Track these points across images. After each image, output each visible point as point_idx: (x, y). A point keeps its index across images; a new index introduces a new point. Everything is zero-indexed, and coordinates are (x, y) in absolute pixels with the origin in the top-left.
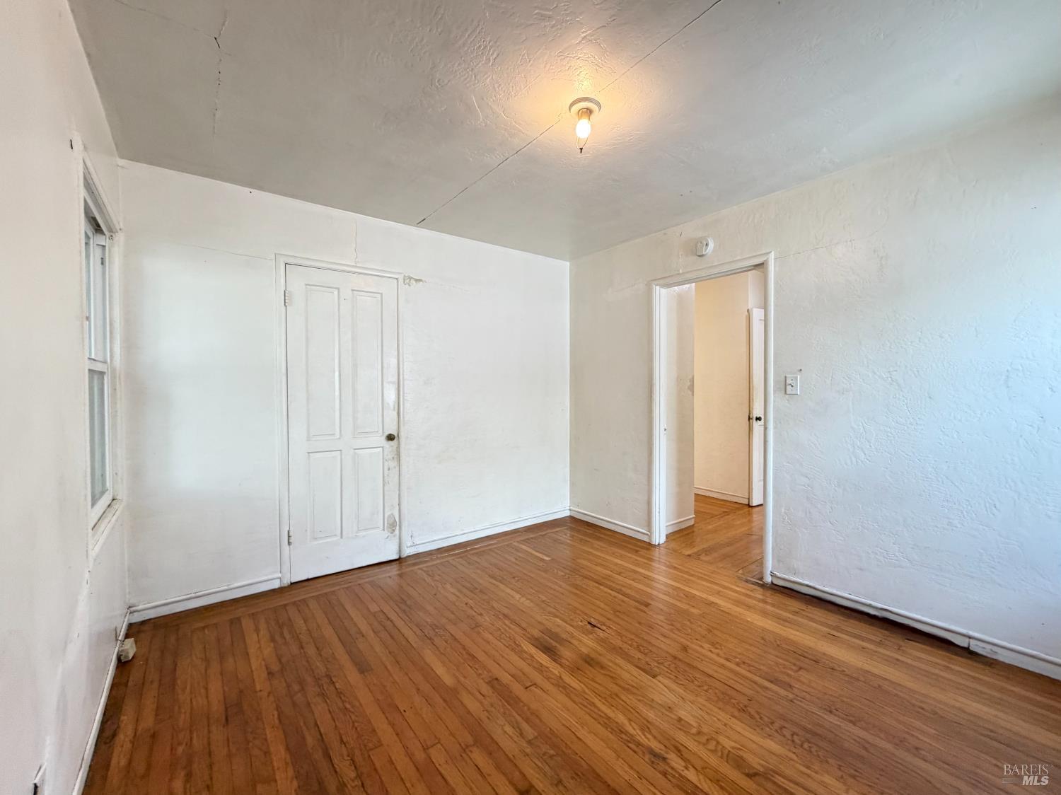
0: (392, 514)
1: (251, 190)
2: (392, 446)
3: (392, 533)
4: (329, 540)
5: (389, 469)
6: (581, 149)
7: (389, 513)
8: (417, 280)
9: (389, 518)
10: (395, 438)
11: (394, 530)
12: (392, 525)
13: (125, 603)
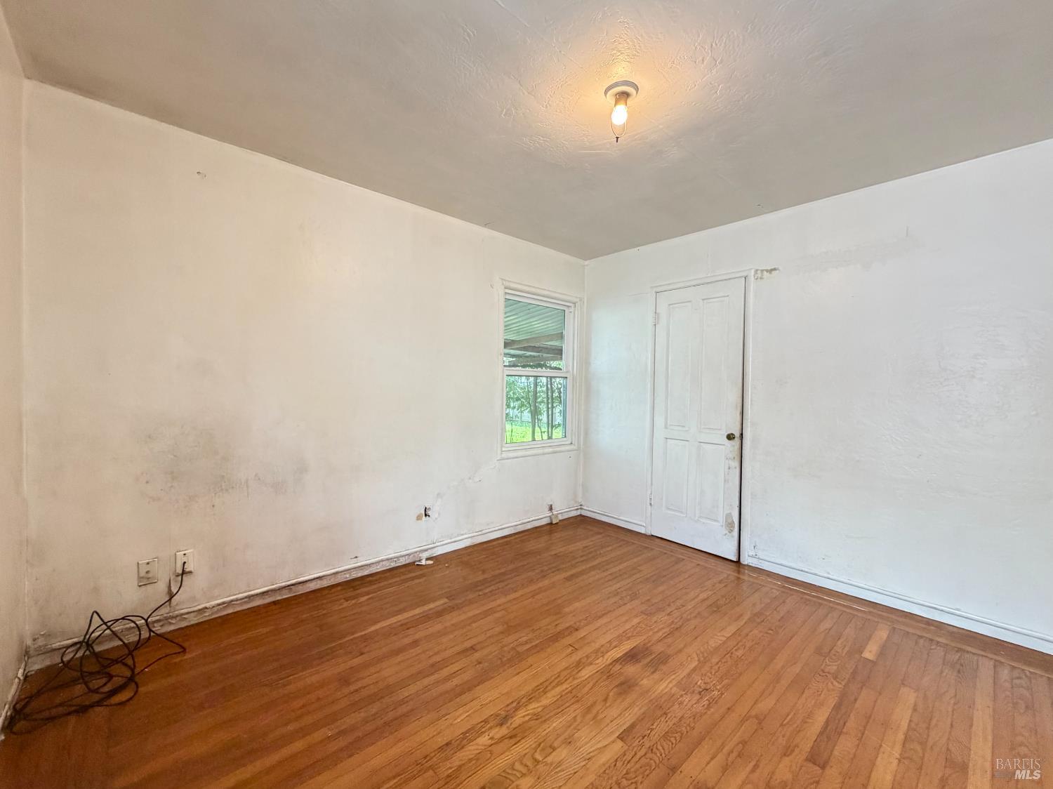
0: (730, 513)
1: (639, 248)
2: (734, 446)
3: (730, 533)
4: (677, 514)
5: (729, 468)
6: (617, 138)
7: (729, 512)
8: (770, 271)
9: (729, 516)
10: (736, 439)
11: (731, 531)
12: (730, 525)
13: (576, 502)
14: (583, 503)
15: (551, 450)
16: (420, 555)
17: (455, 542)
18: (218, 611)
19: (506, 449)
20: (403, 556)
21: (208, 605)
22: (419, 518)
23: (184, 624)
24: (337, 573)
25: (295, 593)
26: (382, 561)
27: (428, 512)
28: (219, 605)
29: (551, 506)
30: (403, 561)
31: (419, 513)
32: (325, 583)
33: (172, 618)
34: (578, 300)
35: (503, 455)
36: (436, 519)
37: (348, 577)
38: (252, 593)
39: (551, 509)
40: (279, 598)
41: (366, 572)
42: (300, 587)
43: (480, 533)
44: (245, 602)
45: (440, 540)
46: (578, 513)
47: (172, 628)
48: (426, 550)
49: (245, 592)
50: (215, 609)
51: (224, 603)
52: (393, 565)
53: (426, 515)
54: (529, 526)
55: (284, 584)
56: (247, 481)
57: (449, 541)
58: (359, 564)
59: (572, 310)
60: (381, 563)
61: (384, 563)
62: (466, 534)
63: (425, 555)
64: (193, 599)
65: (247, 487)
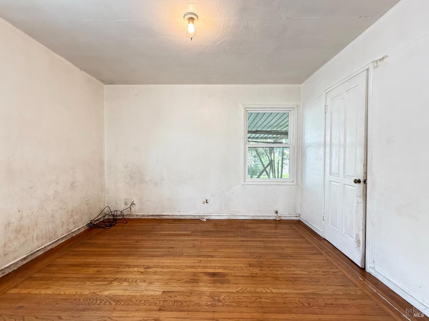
4: (335, 229)
5: (358, 203)
6: (191, 38)
7: (358, 232)
8: (382, 59)
9: (357, 235)
10: (361, 183)
11: (359, 246)
12: (358, 242)
13: (296, 212)
14: (300, 214)
15: (276, 183)
16: (204, 217)
17: (220, 216)
18: (141, 217)
19: (248, 181)
20: (197, 216)
21: (138, 214)
22: (204, 203)
23: (133, 218)
24: (173, 215)
25: (161, 218)
26: (189, 215)
27: (207, 201)
28: (141, 215)
29: (277, 211)
30: (197, 218)
31: (204, 201)
32: (169, 217)
33: (131, 215)
34: (295, 106)
35: (244, 183)
36: (211, 205)
37: (176, 217)
38: (149, 214)
39: (277, 212)
40: (156, 218)
41: (183, 218)
42: (162, 216)
43: (232, 215)
44: (148, 216)
45: (213, 213)
46: (298, 218)
47: (131, 218)
48: (207, 216)
49: (147, 213)
50: (140, 216)
51: (142, 215)
52: (193, 218)
53: (207, 202)
54: (261, 218)
55: (157, 214)
56: (148, 181)
57: (217, 215)
58: (181, 214)
59: (292, 112)
60: (189, 216)
61: (190, 216)
62: (225, 214)
63: (206, 218)
64: (135, 211)
65: (148, 183)
